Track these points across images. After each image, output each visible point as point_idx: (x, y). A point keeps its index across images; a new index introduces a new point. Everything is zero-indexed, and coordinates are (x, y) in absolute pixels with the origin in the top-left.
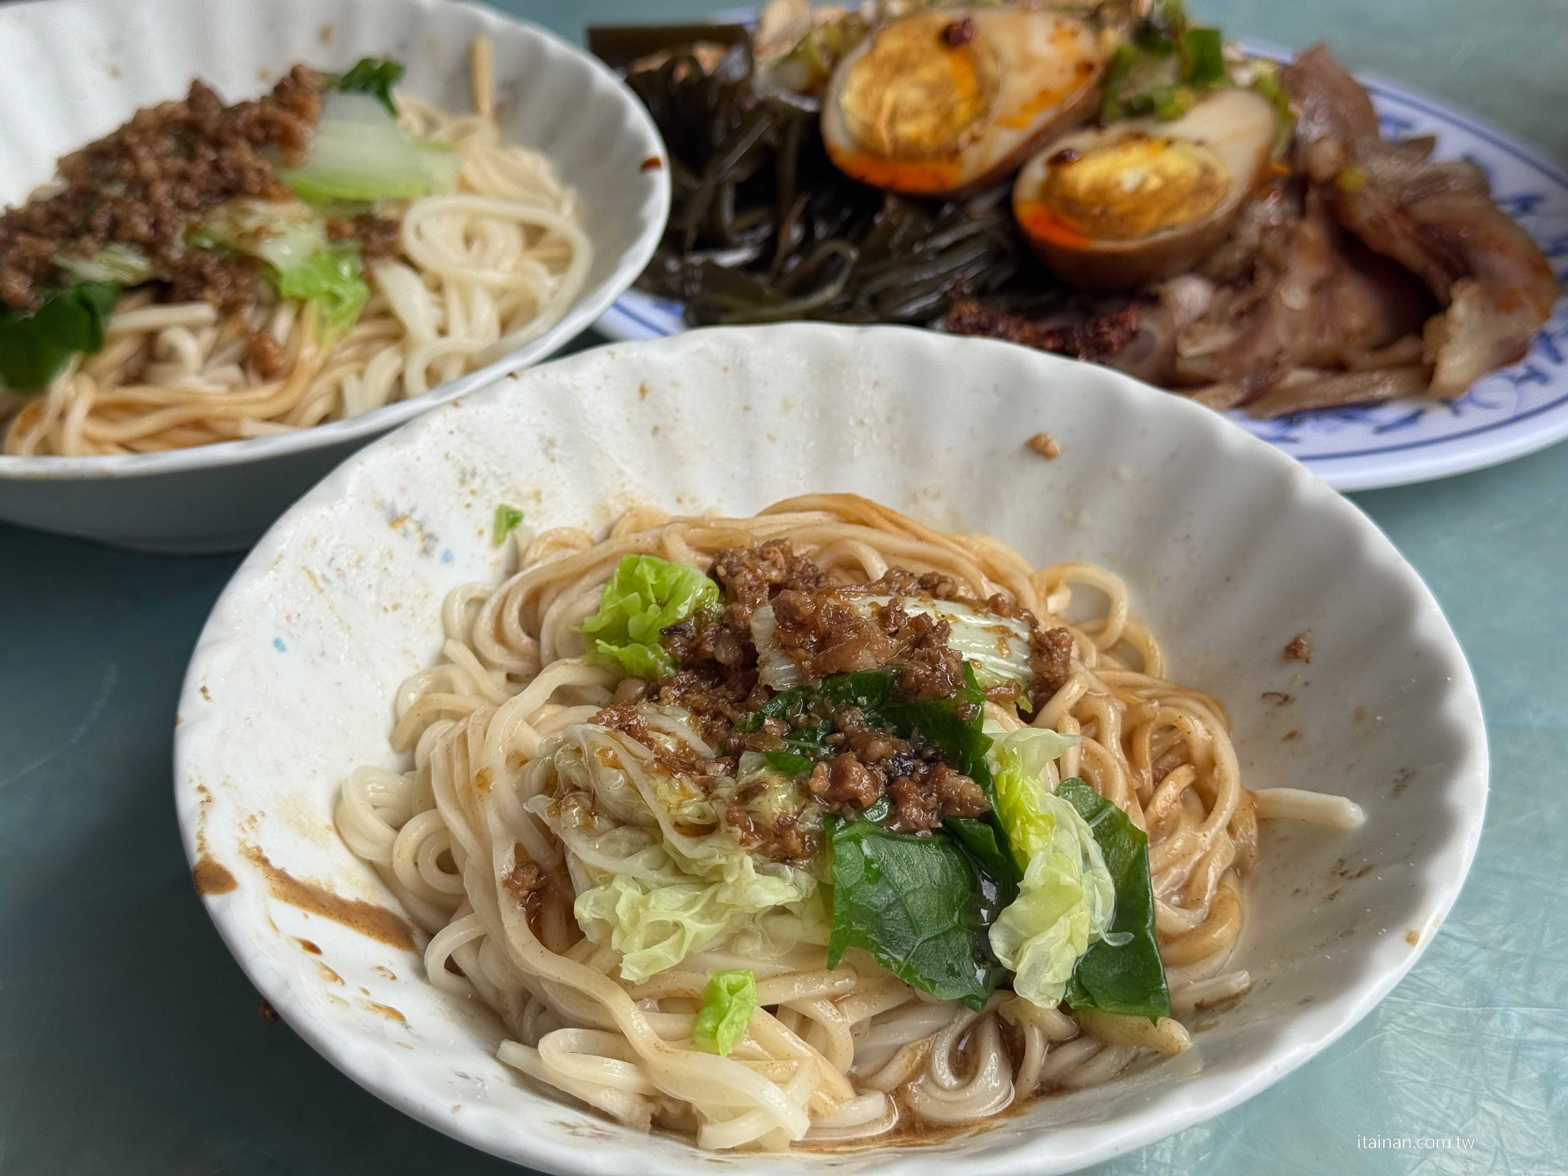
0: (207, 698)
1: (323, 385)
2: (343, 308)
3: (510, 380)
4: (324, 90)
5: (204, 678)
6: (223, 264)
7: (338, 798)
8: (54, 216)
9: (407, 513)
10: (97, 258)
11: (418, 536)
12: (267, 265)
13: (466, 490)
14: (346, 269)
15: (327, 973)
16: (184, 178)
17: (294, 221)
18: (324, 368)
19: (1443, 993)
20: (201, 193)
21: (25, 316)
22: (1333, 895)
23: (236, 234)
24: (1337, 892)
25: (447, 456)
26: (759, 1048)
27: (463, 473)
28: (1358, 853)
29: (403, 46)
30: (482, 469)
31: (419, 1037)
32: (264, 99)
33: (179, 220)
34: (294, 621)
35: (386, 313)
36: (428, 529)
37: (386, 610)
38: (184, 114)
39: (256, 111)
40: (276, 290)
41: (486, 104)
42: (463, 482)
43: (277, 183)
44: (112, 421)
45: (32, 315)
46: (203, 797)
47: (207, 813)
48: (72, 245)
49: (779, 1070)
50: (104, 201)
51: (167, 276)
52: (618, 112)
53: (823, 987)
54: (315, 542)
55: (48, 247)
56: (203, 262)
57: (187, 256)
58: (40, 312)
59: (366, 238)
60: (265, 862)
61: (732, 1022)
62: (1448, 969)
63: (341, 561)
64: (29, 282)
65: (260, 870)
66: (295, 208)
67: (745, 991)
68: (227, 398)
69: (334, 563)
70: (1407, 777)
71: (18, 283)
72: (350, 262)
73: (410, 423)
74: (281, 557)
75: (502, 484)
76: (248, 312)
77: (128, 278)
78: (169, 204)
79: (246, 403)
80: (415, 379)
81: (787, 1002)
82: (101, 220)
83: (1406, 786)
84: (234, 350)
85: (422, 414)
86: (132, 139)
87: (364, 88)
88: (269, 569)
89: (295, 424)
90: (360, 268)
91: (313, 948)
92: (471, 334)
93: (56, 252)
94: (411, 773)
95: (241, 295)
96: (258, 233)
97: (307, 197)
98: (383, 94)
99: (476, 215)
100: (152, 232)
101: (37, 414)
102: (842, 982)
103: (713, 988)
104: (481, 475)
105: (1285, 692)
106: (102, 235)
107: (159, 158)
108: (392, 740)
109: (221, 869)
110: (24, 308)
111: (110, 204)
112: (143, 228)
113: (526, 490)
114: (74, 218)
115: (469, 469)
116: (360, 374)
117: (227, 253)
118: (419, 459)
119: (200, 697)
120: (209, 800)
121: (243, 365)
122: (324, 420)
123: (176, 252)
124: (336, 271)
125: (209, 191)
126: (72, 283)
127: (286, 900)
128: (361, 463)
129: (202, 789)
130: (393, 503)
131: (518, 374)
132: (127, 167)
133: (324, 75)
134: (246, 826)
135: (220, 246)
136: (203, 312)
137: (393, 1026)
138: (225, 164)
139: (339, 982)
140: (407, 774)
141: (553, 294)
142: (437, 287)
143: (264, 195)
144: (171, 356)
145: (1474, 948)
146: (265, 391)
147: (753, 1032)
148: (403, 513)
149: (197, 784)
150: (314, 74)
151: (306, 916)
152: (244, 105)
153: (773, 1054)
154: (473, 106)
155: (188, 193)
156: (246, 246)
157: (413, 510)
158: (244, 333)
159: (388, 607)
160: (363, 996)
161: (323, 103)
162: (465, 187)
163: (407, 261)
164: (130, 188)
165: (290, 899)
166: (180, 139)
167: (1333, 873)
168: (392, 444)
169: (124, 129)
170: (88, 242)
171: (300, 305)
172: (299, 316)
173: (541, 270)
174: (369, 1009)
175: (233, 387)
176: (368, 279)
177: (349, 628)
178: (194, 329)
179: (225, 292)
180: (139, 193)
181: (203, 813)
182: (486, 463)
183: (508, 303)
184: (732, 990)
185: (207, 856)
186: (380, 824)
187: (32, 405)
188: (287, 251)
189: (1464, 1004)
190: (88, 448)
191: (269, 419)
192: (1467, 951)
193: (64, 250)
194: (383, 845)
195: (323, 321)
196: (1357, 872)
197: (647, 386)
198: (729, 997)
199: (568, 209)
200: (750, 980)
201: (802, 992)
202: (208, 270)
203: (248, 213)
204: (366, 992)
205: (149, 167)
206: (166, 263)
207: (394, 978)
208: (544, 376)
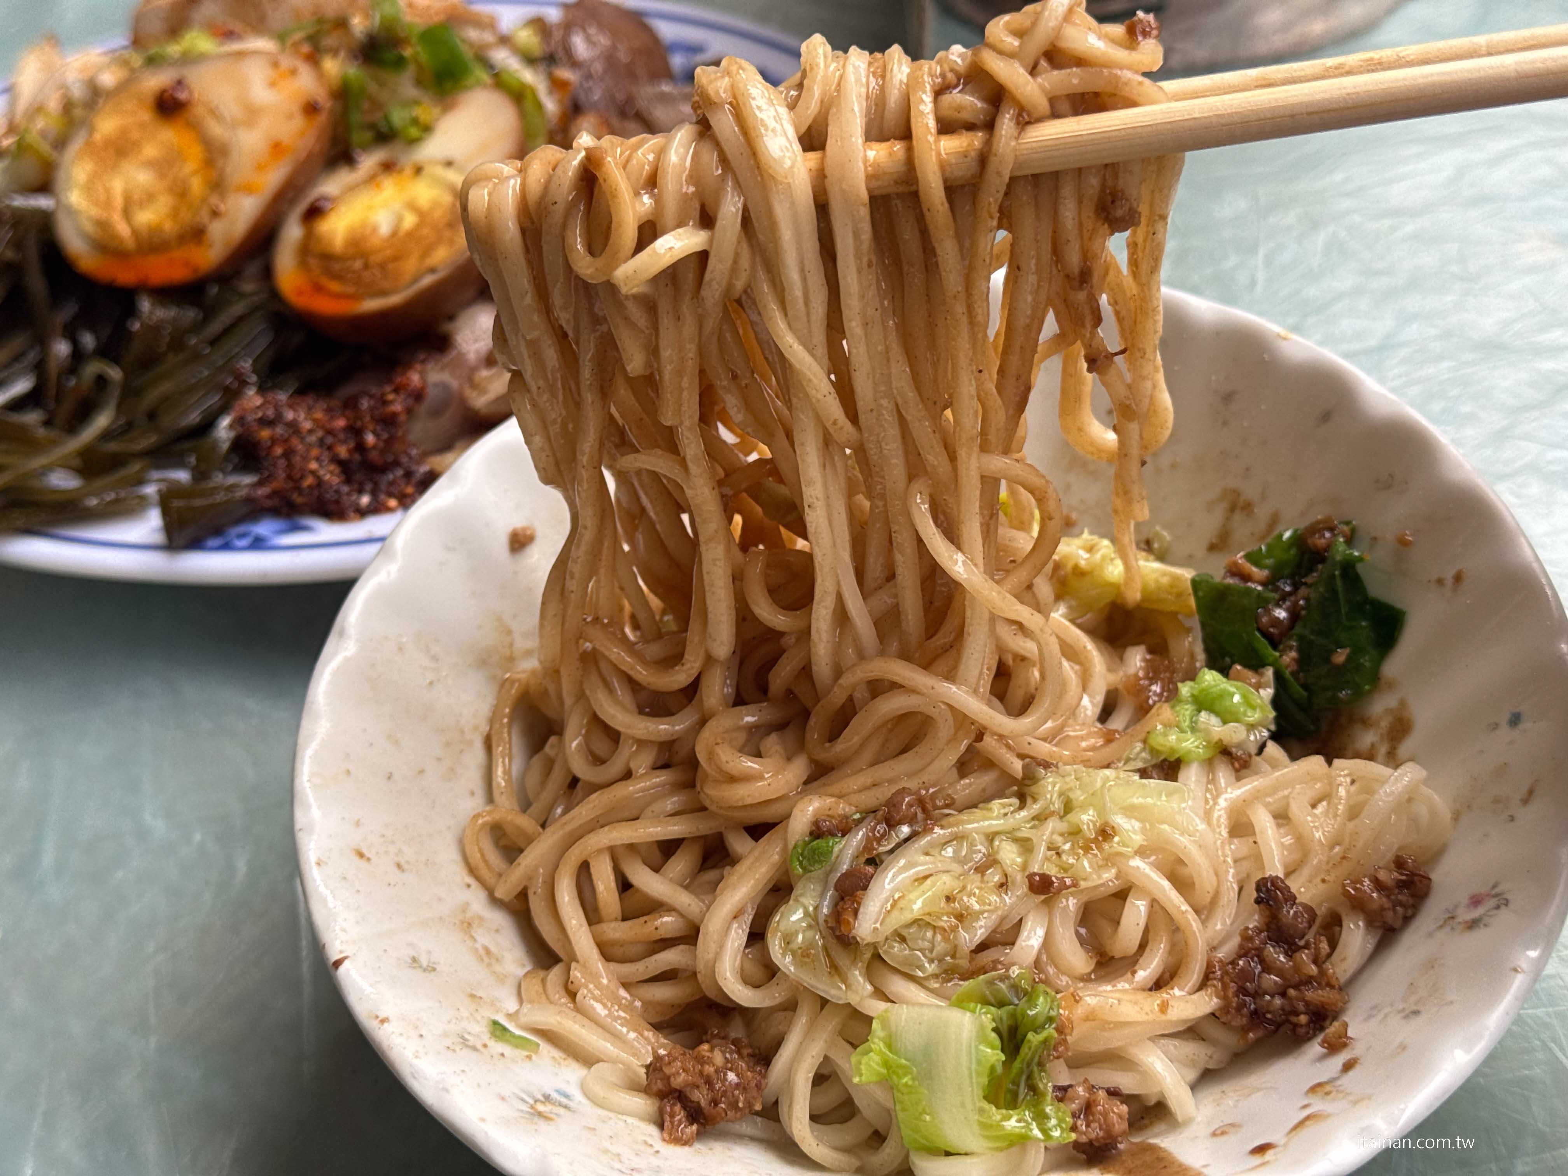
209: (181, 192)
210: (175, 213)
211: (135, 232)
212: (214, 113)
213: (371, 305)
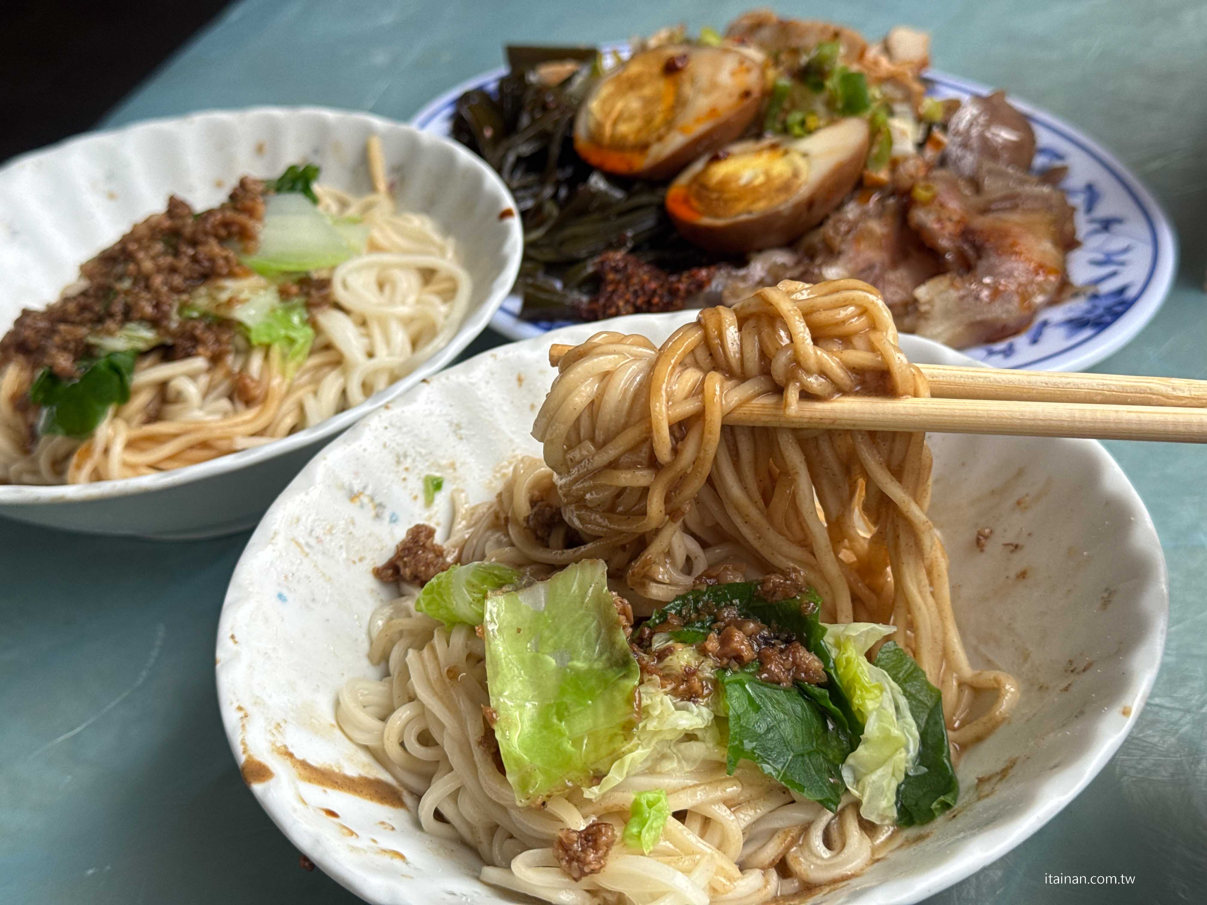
0: (236, 642)
1: (290, 404)
2: (297, 347)
3: (424, 384)
4: (264, 193)
5: (232, 628)
6: (209, 327)
7: (337, 704)
8: (83, 308)
9: (361, 490)
10: (119, 334)
11: (371, 505)
12: (240, 324)
13: (401, 468)
14: (296, 319)
15: (345, 830)
16: (173, 270)
17: (254, 290)
18: (289, 392)
19: (1162, 749)
20: (186, 279)
21: (73, 383)
22: (1067, 687)
23: (214, 305)
24: (1069, 685)
25: (385, 445)
26: (671, 846)
27: (398, 456)
28: (1081, 654)
29: (316, 151)
30: (411, 452)
31: (416, 869)
32: (223, 207)
33: (174, 300)
34: (290, 579)
35: (328, 347)
36: (377, 500)
37: (354, 562)
38: (167, 223)
39: (219, 216)
40: (248, 340)
41: (382, 185)
42: (398, 462)
43: (239, 265)
44: (142, 450)
45: (77, 381)
46: (241, 714)
47: (247, 726)
48: (99, 327)
49: (686, 862)
50: (117, 293)
51: (169, 341)
52: (478, 179)
53: (718, 794)
54: (298, 520)
55: (83, 331)
56: (194, 328)
57: (182, 325)
58: (84, 379)
59: (308, 294)
60: (291, 755)
61: (651, 828)
62: (1163, 731)
63: (319, 532)
64: (72, 358)
65: (288, 762)
66: (253, 281)
67: (660, 804)
68: (222, 424)
69: (314, 533)
70: (1110, 593)
71: (64, 360)
72: (299, 314)
73: (356, 425)
74: (276, 534)
75: (427, 461)
76: (230, 359)
77: (141, 346)
78: (165, 289)
79: (236, 425)
80: (355, 392)
81: (694, 807)
82: (118, 308)
83: (1110, 601)
84: (223, 387)
85: (364, 417)
86: (132, 247)
87: (292, 189)
88: (269, 544)
89: (272, 436)
90: (306, 316)
91: (332, 814)
92: (390, 354)
93: (89, 334)
94: (388, 678)
95: (224, 347)
96: (231, 302)
97: (262, 273)
98: (307, 191)
99: (385, 267)
100: (156, 311)
101: (88, 452)
102: (732, 790)
103: (636, 804)
104: (411, 456)
105: (1015, 542)
106: (119, 318)
107: (153, 258)
108: (370, 657)
109: (260, 764)
110: (71, 378)
111: (122, 296)
112: (149, 310)
113: (444, 462)
114: (98, 308)
115: (401, 453)
116: (315, 393)
117: (210, 319)
118: (365, 450)
119: (230, 642)
120: (246, 716)
121: (231, 398)
122: (293, 430)
123: (174, 324)
124: (290, 321)
125: (191, 278)
126: (103, 354)
127: (310, 781)
128: (325, 459)
129: (240, 708)
130: (351, 485)
131: (428, 379)
132: (132, 267)
133: (262, 182)
134: (274, 731)
135: (204, 316)
136: (199, 363)
137: (397, 863)
138: (201, 256)
139: (354, 836)
140: (384, 679)
141: (447, 317)
142: (363, 323)
143: (232, 275)
144: (179, 398)
145: (1181, 713)
146: (249, 414)
147: (668, 835)
148: (358, 491)
149: (236, 705)
150: (256, 182)
151: (325, 791)
152: (210, 213)
153: (682, 850)
154: (373, 188)
155: (177, 280)
156: (223, 312)
157: (365, 488)
158: (229, 374)
159: (357, 560)
160: (373, 844)
161: (265, 203)
162: (374, 247)
163: (338, 307)
164: (135, 283)
165: (312, 780)
166: (167, 243)
167: (1066, 671)
168: (345, 441)
169: (124, 241)
170: (110, 324)
171: (267, 349)
172: (266, 357)
173: (436, 300)
174: (378, 853)
175: (226, 415)
176: (313, 323)
177: (330, 579)
178: (193, 376)
179: (212, 347)
180: (142, 284)
181: (243, 726)
182: (413, 447)
183: (415, 327)
184: (650, 805)
185: (250, 756)
186: (370, 719)
187: (84, 446)
188: (252, 312)
189: (1178, 755)
190: (128, 472)
191: (254, 435)
192: (1176, 716)
193: (94, 332)
194: (376, 733)
195: (284, 357)
196: (1082, 668)
197: (523, 376)
198: (648, 810)
199: (450, 254)
200: (663, 796)
201: (703, 798)
202: (198, 332)
203: (222, 289)
204: (374, 841)
205: (148, 265)
206: (168, 332)
207: (393, 829)
208: (447, 378)
209: (648, 120)
210: (639, 131)
211: (613, 136)
212: (693, 81)
213: (707, 221)
